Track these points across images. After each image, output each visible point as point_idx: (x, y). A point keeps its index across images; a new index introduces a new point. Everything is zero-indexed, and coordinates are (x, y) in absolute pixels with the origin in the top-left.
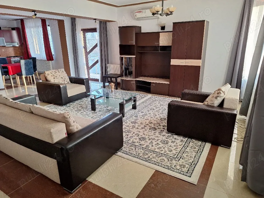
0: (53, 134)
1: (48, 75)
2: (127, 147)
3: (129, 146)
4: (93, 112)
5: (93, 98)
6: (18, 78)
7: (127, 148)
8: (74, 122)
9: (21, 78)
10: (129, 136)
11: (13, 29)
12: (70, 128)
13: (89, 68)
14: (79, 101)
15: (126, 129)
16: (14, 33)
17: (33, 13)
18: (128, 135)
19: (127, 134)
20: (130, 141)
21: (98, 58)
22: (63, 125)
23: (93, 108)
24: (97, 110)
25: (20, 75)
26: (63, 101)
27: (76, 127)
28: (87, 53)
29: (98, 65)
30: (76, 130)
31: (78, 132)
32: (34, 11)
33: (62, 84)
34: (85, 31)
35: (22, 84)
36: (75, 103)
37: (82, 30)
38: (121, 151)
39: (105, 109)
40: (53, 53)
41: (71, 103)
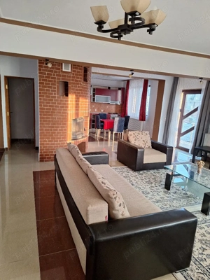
0: (89, 213)
1: (131, 135)
2: (197, 271)
3: (200, 271)
4: (166, 190)
5: (170, 174)
6: (110, 133)
7: (195, 274)
8: (120, 205)
9: (112, 133)
10: (205, 253)
11: (120, 89)
12: (114, 212)
13: (180, 134)
14: (155, 171)
15: (205, 238)
16: (120, 93)
17: (131, 72)
18: (204, 250)
19: (204, 246)
20: (205, 262)
21: (195, 124)
22: (105, 206)
23: (168, 186)
24: (172, 190)
25: (112, 131)
26: (137, 166)
27: (122, 213)
28: (183, 117)
29: (193, 133)
30: (120, 217)
31: (122, 220)
32: (132, 70)
33: (140, 148)
34: (187, 92)
35: (112, 139)
36: (149, 173)
37: (183, 91)
38: (184, 273)
39: (184, 192)
40: (147, 114)
41: (145, 171)
